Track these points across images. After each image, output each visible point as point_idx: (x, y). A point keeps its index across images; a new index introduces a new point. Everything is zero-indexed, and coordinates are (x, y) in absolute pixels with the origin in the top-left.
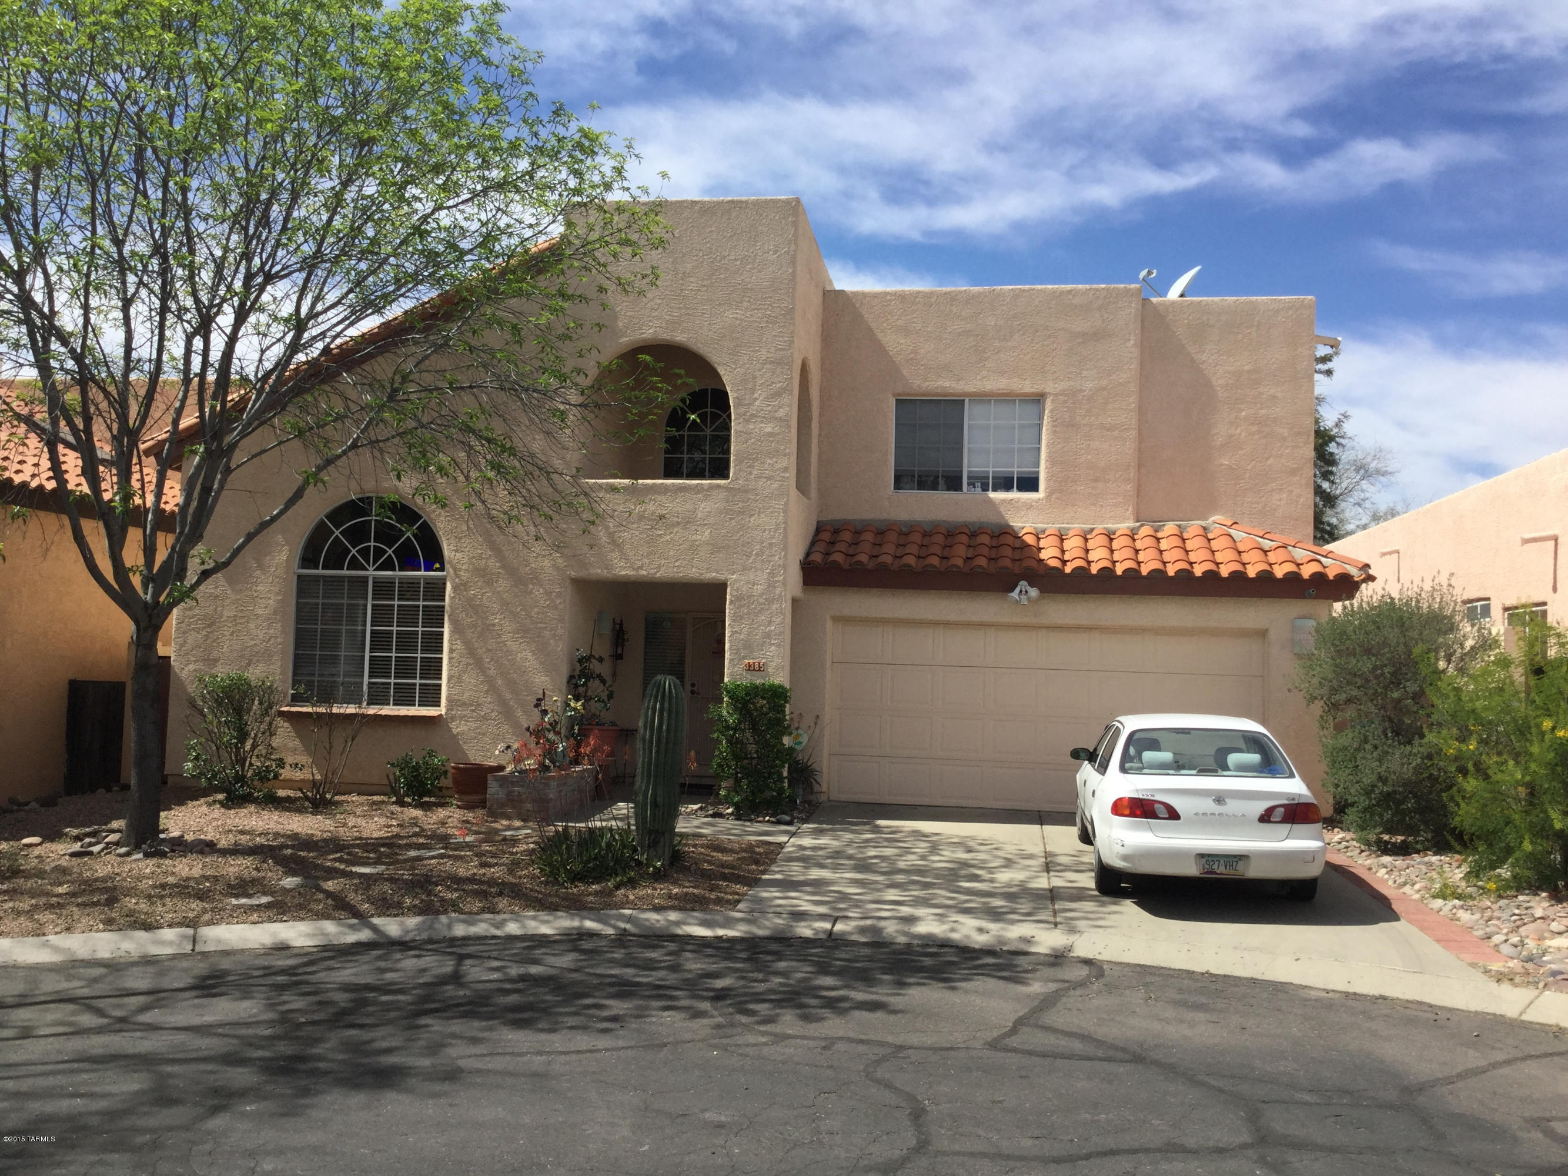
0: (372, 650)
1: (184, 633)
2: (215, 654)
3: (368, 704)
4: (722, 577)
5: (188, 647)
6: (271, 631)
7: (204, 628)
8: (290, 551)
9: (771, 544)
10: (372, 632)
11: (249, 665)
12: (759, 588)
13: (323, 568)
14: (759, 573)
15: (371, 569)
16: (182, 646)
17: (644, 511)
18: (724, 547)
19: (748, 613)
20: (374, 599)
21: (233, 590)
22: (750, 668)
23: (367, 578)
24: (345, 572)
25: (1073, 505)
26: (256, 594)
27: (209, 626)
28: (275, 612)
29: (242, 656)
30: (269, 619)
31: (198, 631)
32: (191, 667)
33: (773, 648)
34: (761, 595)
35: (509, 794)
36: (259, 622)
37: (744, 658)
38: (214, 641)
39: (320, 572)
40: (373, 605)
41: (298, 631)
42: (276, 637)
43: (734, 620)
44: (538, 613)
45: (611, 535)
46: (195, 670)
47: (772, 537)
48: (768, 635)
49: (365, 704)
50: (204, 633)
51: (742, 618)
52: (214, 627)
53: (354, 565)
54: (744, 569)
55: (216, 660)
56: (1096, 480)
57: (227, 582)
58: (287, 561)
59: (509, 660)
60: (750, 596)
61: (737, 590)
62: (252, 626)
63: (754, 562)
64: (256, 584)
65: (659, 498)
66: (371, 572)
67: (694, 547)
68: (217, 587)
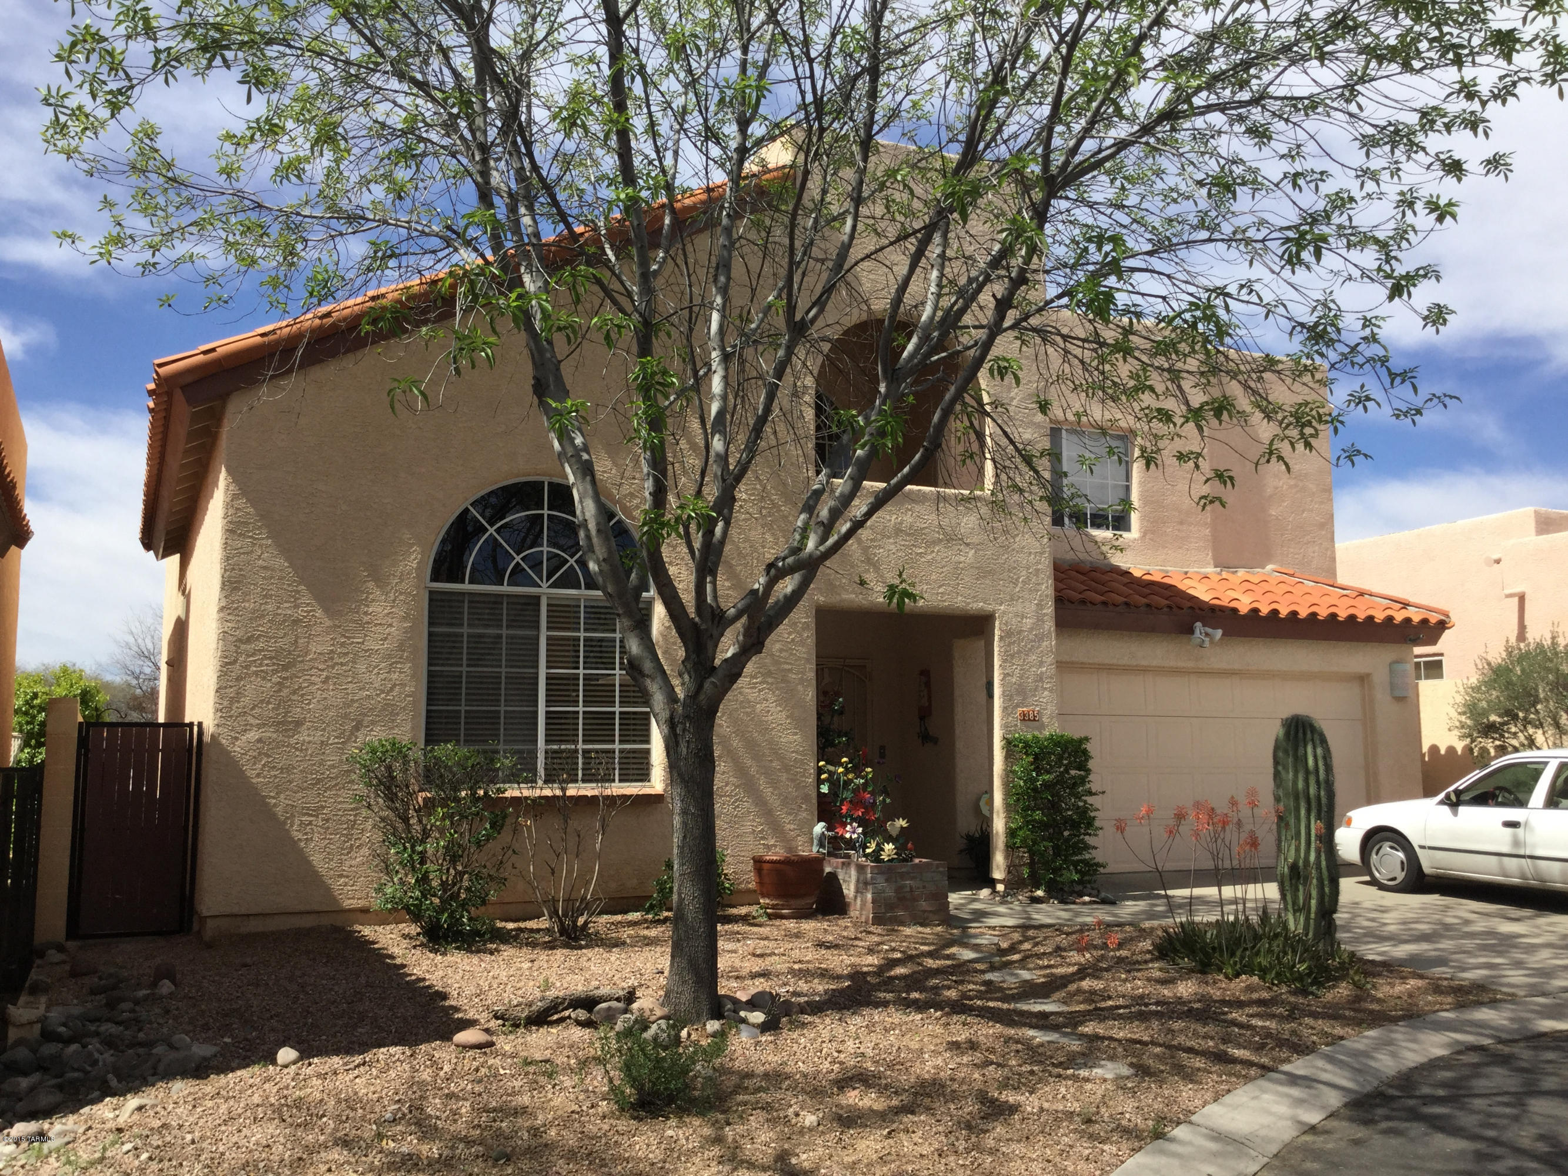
0: (549, 704)
1: (239, 679)
2: (296, 712)
3: (546, 782)
4: (989, 608)
5: (246, 701)
6: (395, 676)
7: (276, 671)
8: (423, 553)
9: (1037, 570)
10: (549, 678)
11: (357, 728)
12: (1028, 622)
13: (470, 582)
14: (1027, 604)
15: (544, 585)
16: (232, 701)
17: (901, 523)
18: (990, 572)
19: (1019, 652)
20: (548, 628)
21: (326, 610)
22: (1025, 718)
23: (537, 598)
24: (505, 589)
25: (1164, 547)
26: (366, 619)
27: (285, 668)
28: (401, 647)
29: (346, 716)
30: (390, 656)
31: (264, 676)
32: (253, 735)
33: (1046, 693)
34: (1031, 629)
35: (899, 890)
36: (375, 659)
37: (1017, 706)
38: (294, 692)
39: (466, 587)
40: (549, 638)
41: (431, 675)
42: (403, 685)
43: (1006, 660)
44: (781, 651)
45: (865, 550)
46: (259, 740)
47: (1038, 563)
48: (1040, 678)
49: (540, 783)
50: (275, 679)
51: (1012, 656)
52: (293, 670)
53: (518, 576)
54: (1012, 599)
55: (299, 724)
56: (1181, 523)
57: (316, 598)
58: (417, 569)
59: (748, 714)
60: (1020, 632)
61: (1006, 624)
62: (362, 667)
63: (1022, 590)
64: (367, 602)
65: (917, 508)
66: (545, 591)
67: (957, 570)
68: (297, 607)
